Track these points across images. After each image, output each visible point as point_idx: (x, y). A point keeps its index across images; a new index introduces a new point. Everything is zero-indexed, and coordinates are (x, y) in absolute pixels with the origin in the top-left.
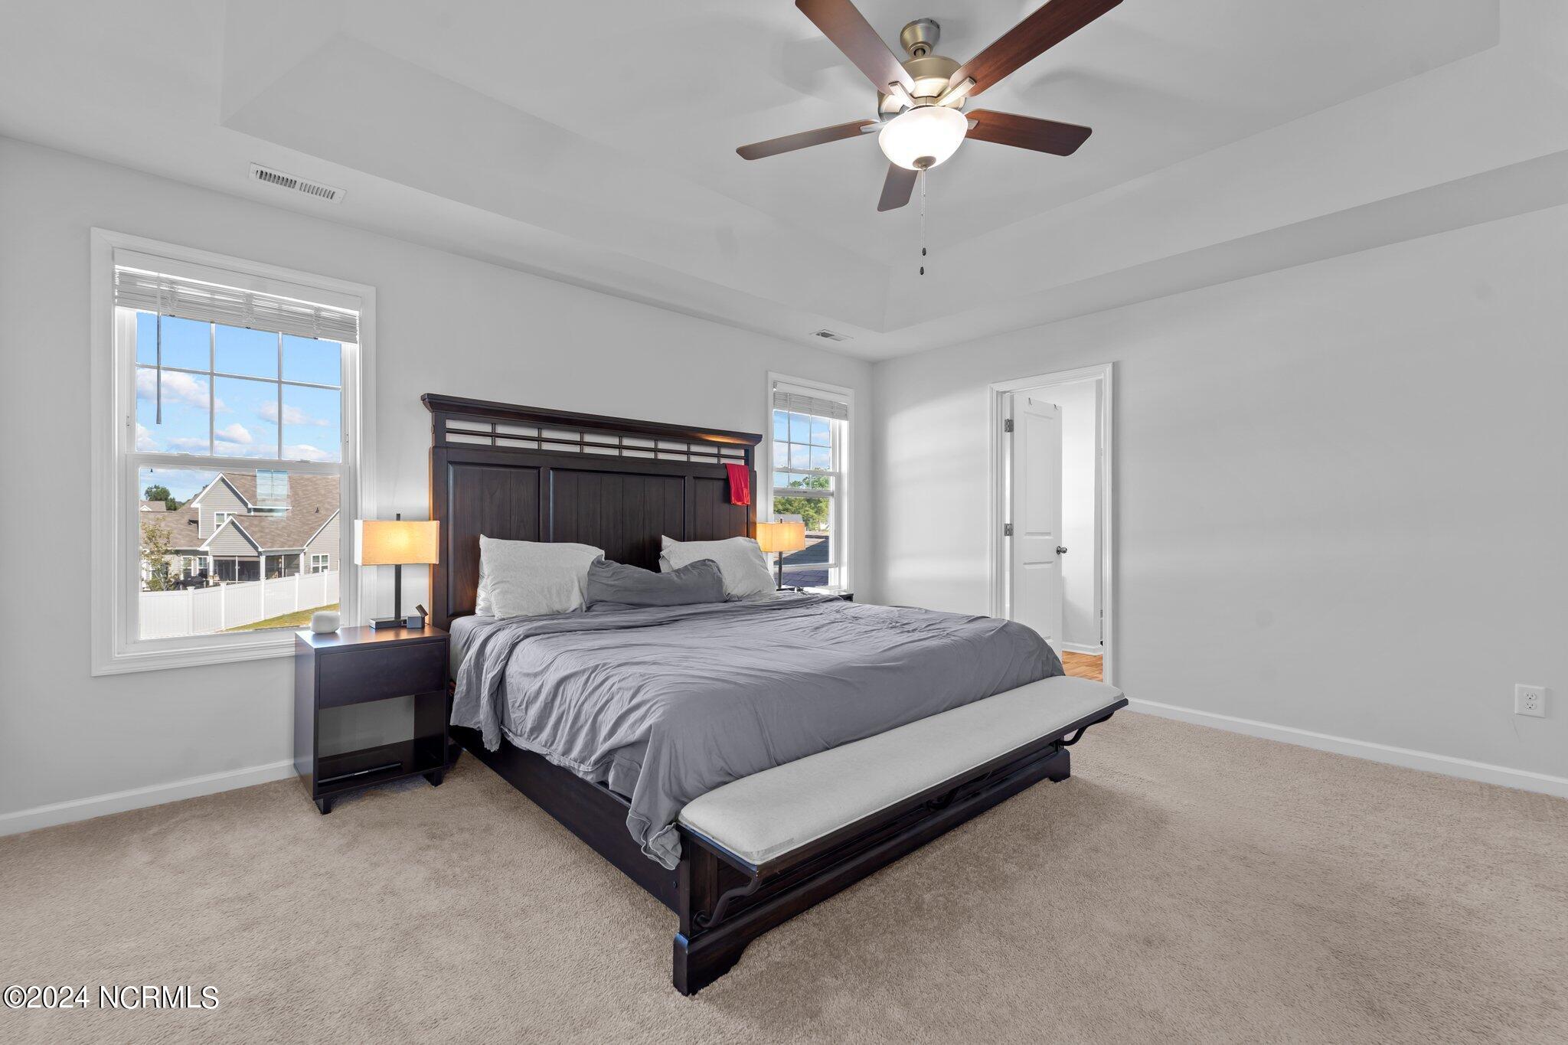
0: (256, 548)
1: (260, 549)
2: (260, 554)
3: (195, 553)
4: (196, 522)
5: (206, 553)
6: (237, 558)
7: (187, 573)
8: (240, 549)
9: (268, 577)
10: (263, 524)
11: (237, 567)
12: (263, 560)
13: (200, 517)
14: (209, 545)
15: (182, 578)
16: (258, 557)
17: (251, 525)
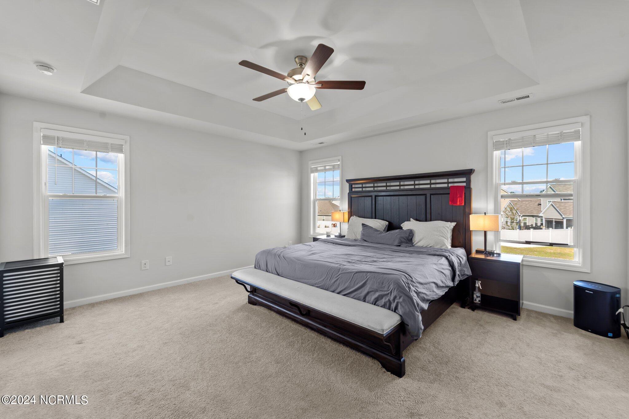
0: (562, 216)
1: (563, 216)
2: (563, 218)
3: (539, 217)
4: (541, 205)
5: (542, 217)
6: (554, 220)
7: (536, 224)
8: (555, 216)
9: (567, 228)
10: (566, 205)
11: (554, 223)
12: (565, 221)
13: (542, 202)
14: (543, 213)
15: (534, 226)
16: (563, 219)
17: (560, 206)
